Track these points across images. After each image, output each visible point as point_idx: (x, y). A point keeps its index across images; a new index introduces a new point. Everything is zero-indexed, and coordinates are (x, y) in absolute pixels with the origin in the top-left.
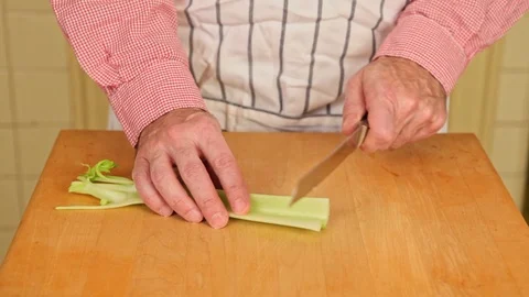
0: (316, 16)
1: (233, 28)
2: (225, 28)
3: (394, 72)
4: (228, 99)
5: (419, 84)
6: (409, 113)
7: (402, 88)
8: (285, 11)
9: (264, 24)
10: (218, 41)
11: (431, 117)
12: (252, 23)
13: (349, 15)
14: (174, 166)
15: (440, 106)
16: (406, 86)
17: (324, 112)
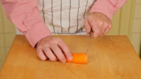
2: (53, 13)
3: (96, 16)
5: (103, 18)
6: (102, 26)
7: (99, 20)
8: (70, 7)
10: (52, 17)
11: (108, 25)
12: (61, 11)
13: (86, 5)
14: (44, 52)
15: (109, 22)
16: (99, 18)
17: (81, 31)
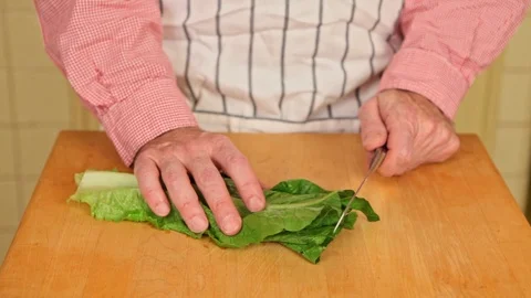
0: (317, 22)
1: (232, 38)
2: (224, 39)
4: (229, 111)
8: (287, 19)
9: (265, 33)
10: (216, 54)
12: (252, 32)
13: (348, 18)
17: (326, 115)
